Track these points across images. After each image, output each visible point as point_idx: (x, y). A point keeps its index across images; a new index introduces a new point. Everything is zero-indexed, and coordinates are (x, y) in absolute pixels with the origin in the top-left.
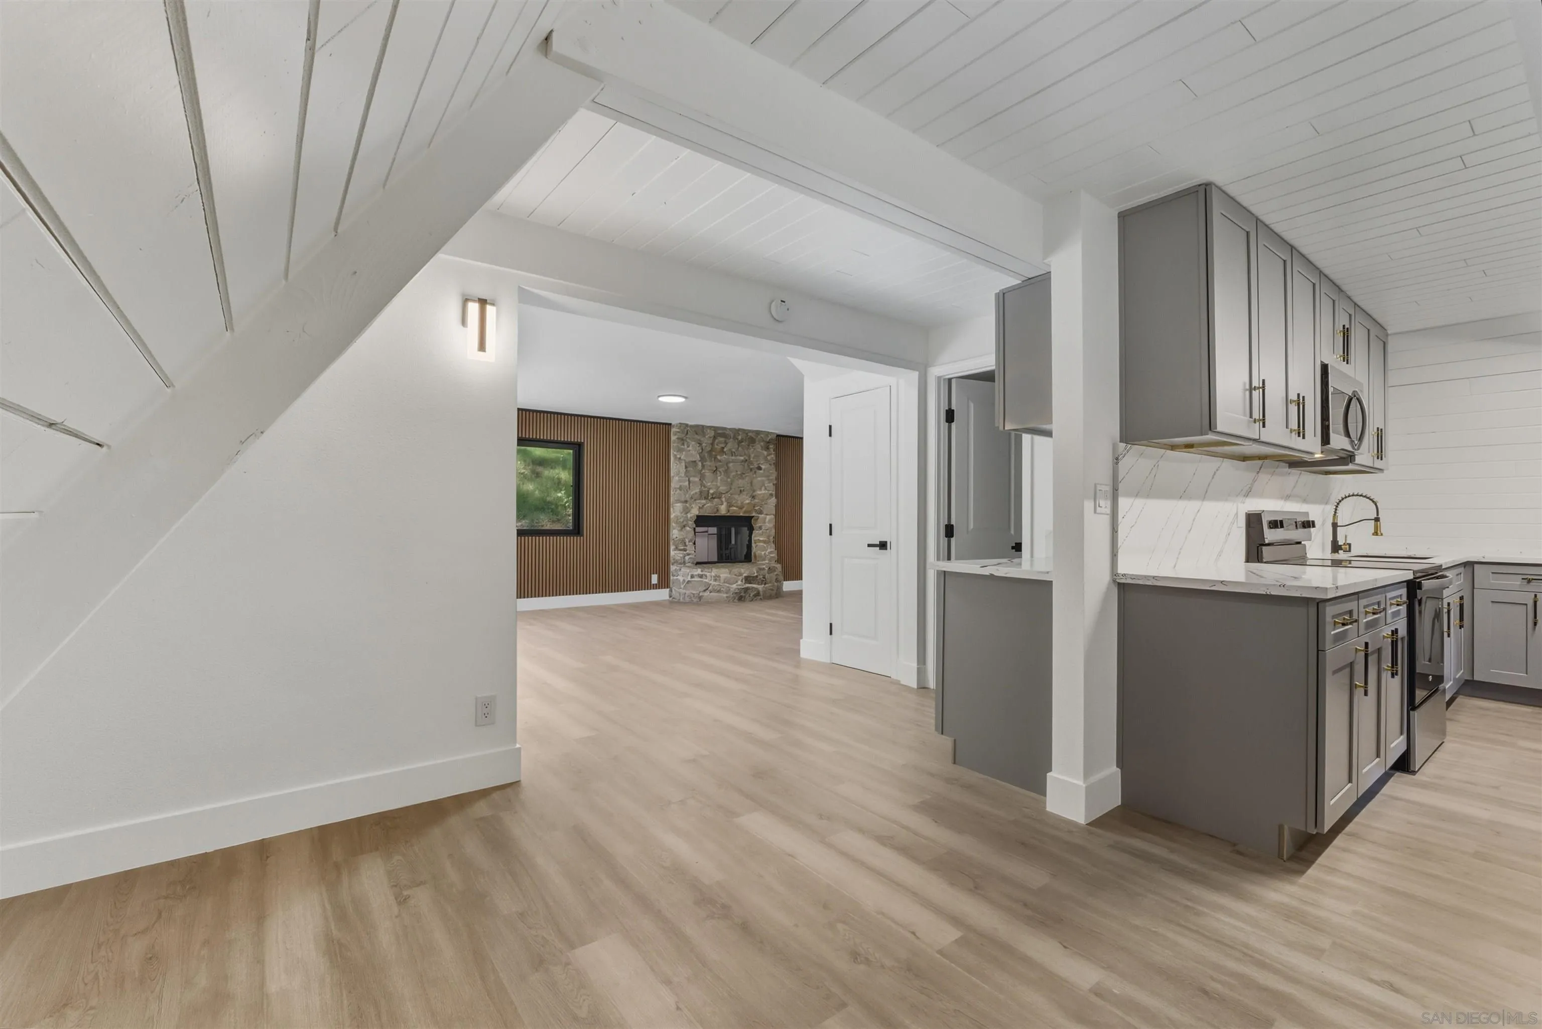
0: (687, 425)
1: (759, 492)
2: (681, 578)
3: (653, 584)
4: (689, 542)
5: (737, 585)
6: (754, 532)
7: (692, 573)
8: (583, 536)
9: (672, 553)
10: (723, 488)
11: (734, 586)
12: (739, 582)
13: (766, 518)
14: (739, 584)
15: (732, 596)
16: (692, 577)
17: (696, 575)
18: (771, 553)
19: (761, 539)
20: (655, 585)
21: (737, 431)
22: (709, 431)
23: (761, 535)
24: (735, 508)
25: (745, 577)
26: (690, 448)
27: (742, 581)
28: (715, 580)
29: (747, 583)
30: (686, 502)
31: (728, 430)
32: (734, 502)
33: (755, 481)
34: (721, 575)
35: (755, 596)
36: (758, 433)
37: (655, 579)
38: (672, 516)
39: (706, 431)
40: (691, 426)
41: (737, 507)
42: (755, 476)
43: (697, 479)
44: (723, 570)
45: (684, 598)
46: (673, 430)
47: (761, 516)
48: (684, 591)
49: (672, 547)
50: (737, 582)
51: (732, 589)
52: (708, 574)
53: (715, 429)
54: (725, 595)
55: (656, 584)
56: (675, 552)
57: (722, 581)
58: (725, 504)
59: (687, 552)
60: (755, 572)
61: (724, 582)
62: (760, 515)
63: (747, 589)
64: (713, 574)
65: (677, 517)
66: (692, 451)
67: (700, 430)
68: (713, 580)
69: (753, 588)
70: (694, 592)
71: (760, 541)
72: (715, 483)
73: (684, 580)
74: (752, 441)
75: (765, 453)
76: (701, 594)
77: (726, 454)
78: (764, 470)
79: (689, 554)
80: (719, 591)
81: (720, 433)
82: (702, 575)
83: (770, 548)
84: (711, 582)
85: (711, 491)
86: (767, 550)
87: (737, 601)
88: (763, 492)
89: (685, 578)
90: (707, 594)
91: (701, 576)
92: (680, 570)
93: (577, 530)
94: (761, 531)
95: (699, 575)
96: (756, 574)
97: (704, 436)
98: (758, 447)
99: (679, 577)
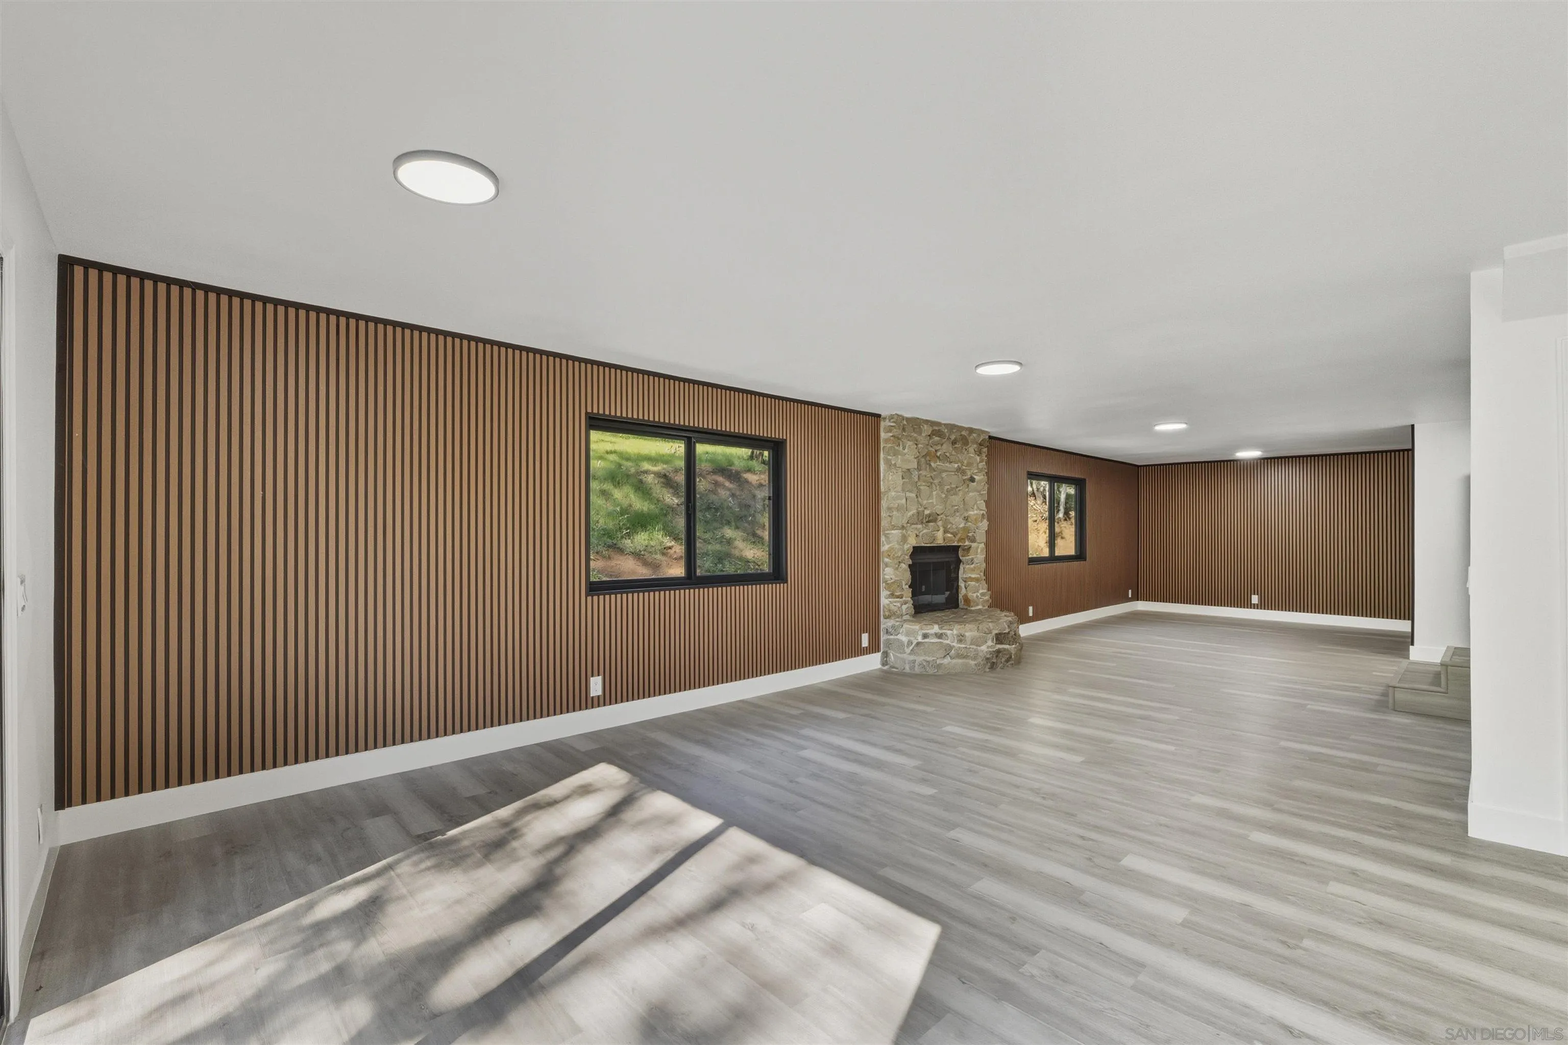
0: (903, 418)
1: (971, 513)
2: (904, 639)
3: (864, 648)
4: (905, 585)
5: (988, 647)
6: (961, 567)
7: (924, 632)
8: (787, 582)
9: (884, 601)
10: (939, 508)
11: (984, 648)
12: (990, 643)
13: (978, 547)
14: (987, 647)
15: (982, 663)
16: (925, 636)
17: (932, 634)
18: (983, 594)
19: (973, 576)
20: (865, 649)
21: (951, 427)
22: (925, 426)
23: (973, 570)
24: (949, 535)
25: (996, 634)
26: (906, 450)
27: (993, 641)
28: (960, 641)
29: (999, 644)
30: (903, 527)
31: (943, 426)
32: (949, 527)
33: (967, 498)
34: (967, 634)
35: (1007, 661)
36: (971, 430)
37: (865, 642)
38: (885, 548)
39: (923, 426)
40: (908, 419)
41: (952, 533)
42: (967, 490)
43: (913, 495)
44: (968, 626)
45: (912, 668)
46: (883, 424)
47: (974, 545)
48: (912, 658)
49: (884, 593)
50: (986, 642)
51: (981, 654)
52: (949, 632)
53: (932, 423)
54: (973, 663)
55: (867, 647)
56: (890, 600)
57: (969, 643)
58: (942, 529)
59: (904, 599)
60: (1006, 626)
61: (971, 644)
62: (972, 544)
63: (999, 651)
64: (955, 632)
65: (891, 549)
66: (908, 456)
67: (915, 423)
68: (956, 641)
69: (1005, 649)
70: (928, 659)
71: (972, 579)
72: (931, 501)
73: (910, 643)
74: (965, 441)
75: (978, 458)
76: (938, 662)
77: (940, 460)
78: (977, 483)
79: (905, 604)
80: (966, 657)
81: (938, 430)
82: (942, 634)
83: (982, 589)
84: (954, 644)
85: (927, 512)
86: (978, 592)
87: (988, 670)
88: (976, 512)
89: (912, 639)
90: (947, 660)
91: (940, 636)
92: (902, 626)
93: (777, 574)
94: (972, 566)
95: (936, 634)
96: (1007, 631)
97: (920, 433)
98: (972, 448)
99: (900, 637)
